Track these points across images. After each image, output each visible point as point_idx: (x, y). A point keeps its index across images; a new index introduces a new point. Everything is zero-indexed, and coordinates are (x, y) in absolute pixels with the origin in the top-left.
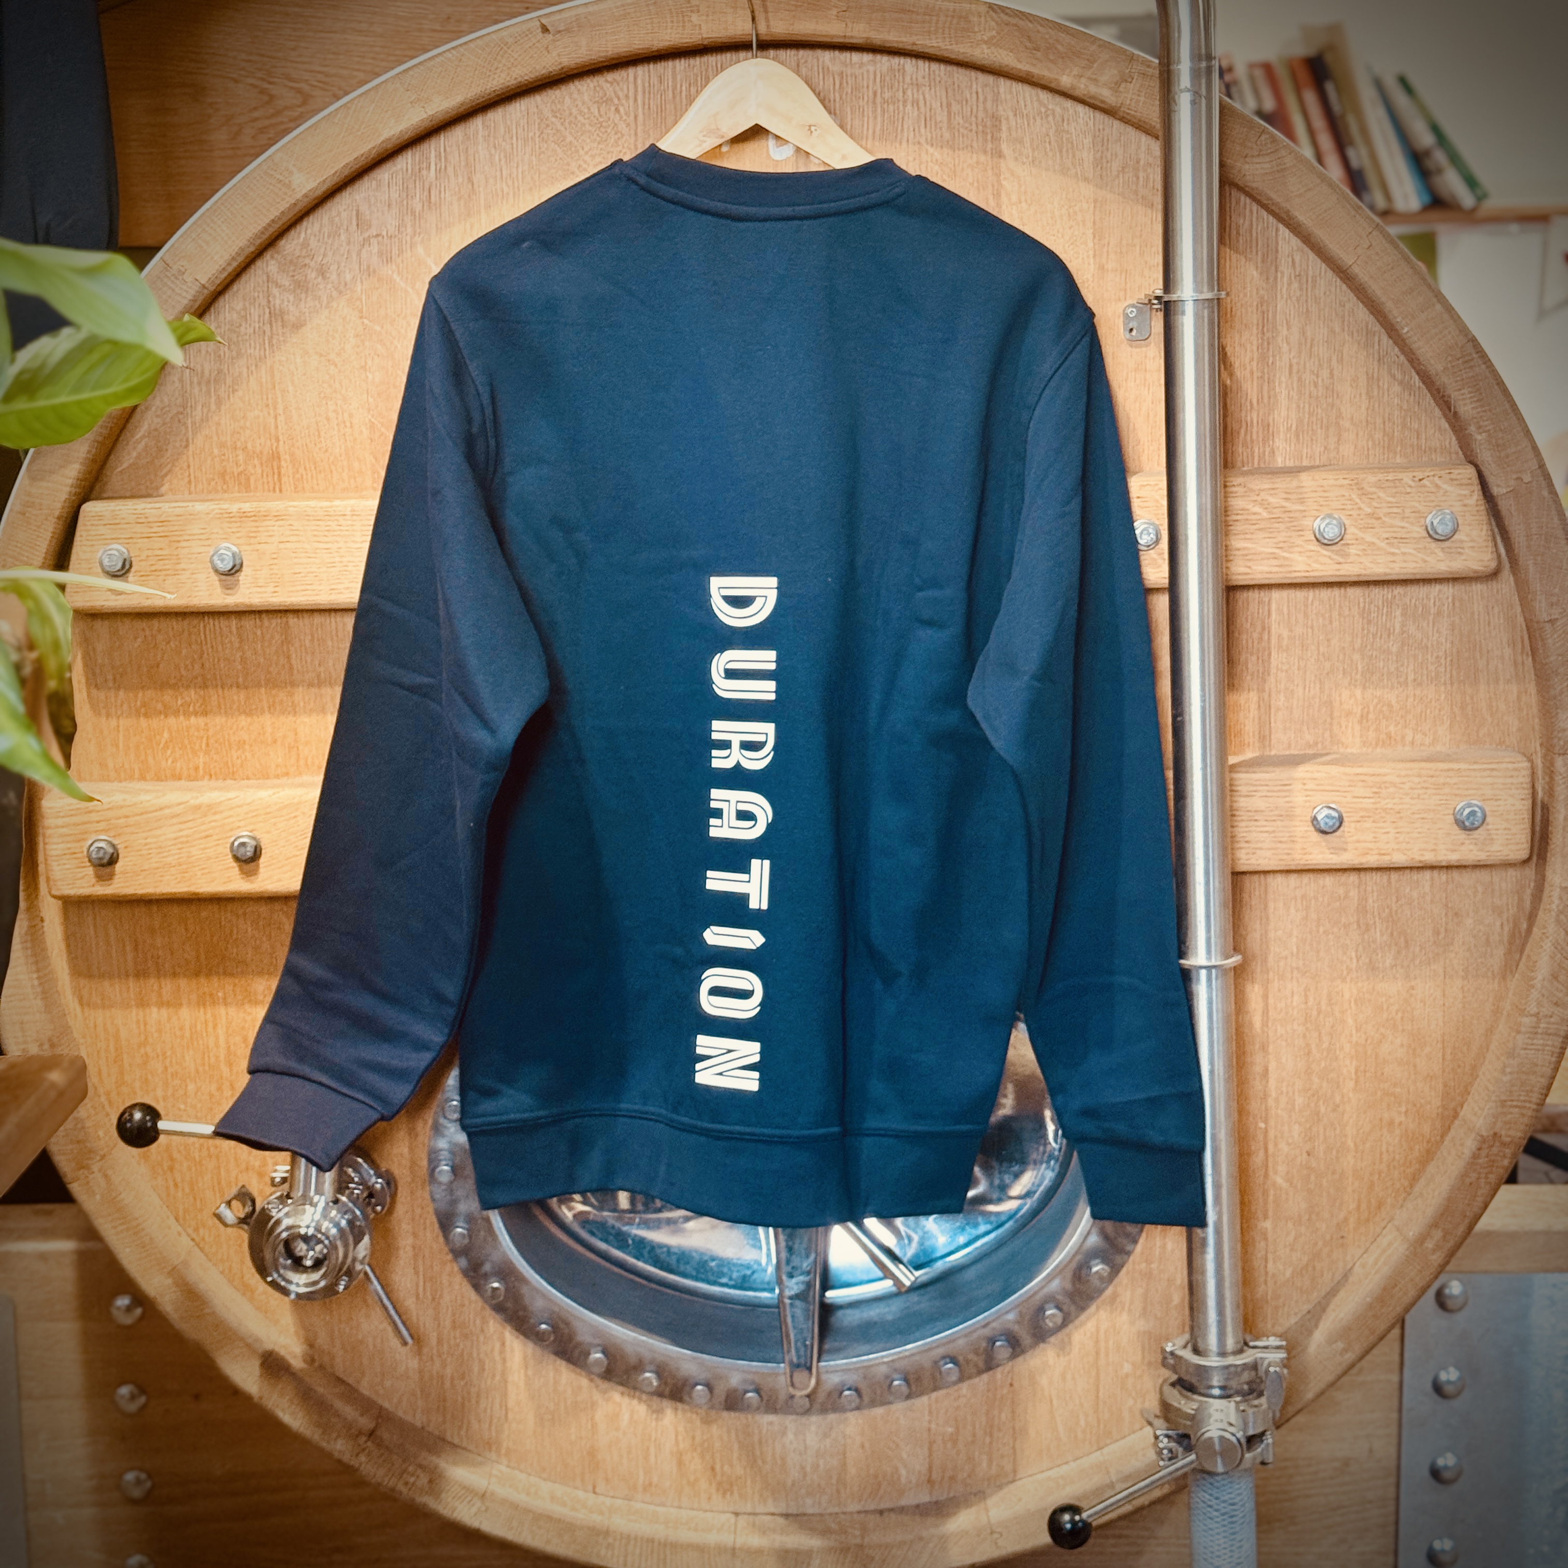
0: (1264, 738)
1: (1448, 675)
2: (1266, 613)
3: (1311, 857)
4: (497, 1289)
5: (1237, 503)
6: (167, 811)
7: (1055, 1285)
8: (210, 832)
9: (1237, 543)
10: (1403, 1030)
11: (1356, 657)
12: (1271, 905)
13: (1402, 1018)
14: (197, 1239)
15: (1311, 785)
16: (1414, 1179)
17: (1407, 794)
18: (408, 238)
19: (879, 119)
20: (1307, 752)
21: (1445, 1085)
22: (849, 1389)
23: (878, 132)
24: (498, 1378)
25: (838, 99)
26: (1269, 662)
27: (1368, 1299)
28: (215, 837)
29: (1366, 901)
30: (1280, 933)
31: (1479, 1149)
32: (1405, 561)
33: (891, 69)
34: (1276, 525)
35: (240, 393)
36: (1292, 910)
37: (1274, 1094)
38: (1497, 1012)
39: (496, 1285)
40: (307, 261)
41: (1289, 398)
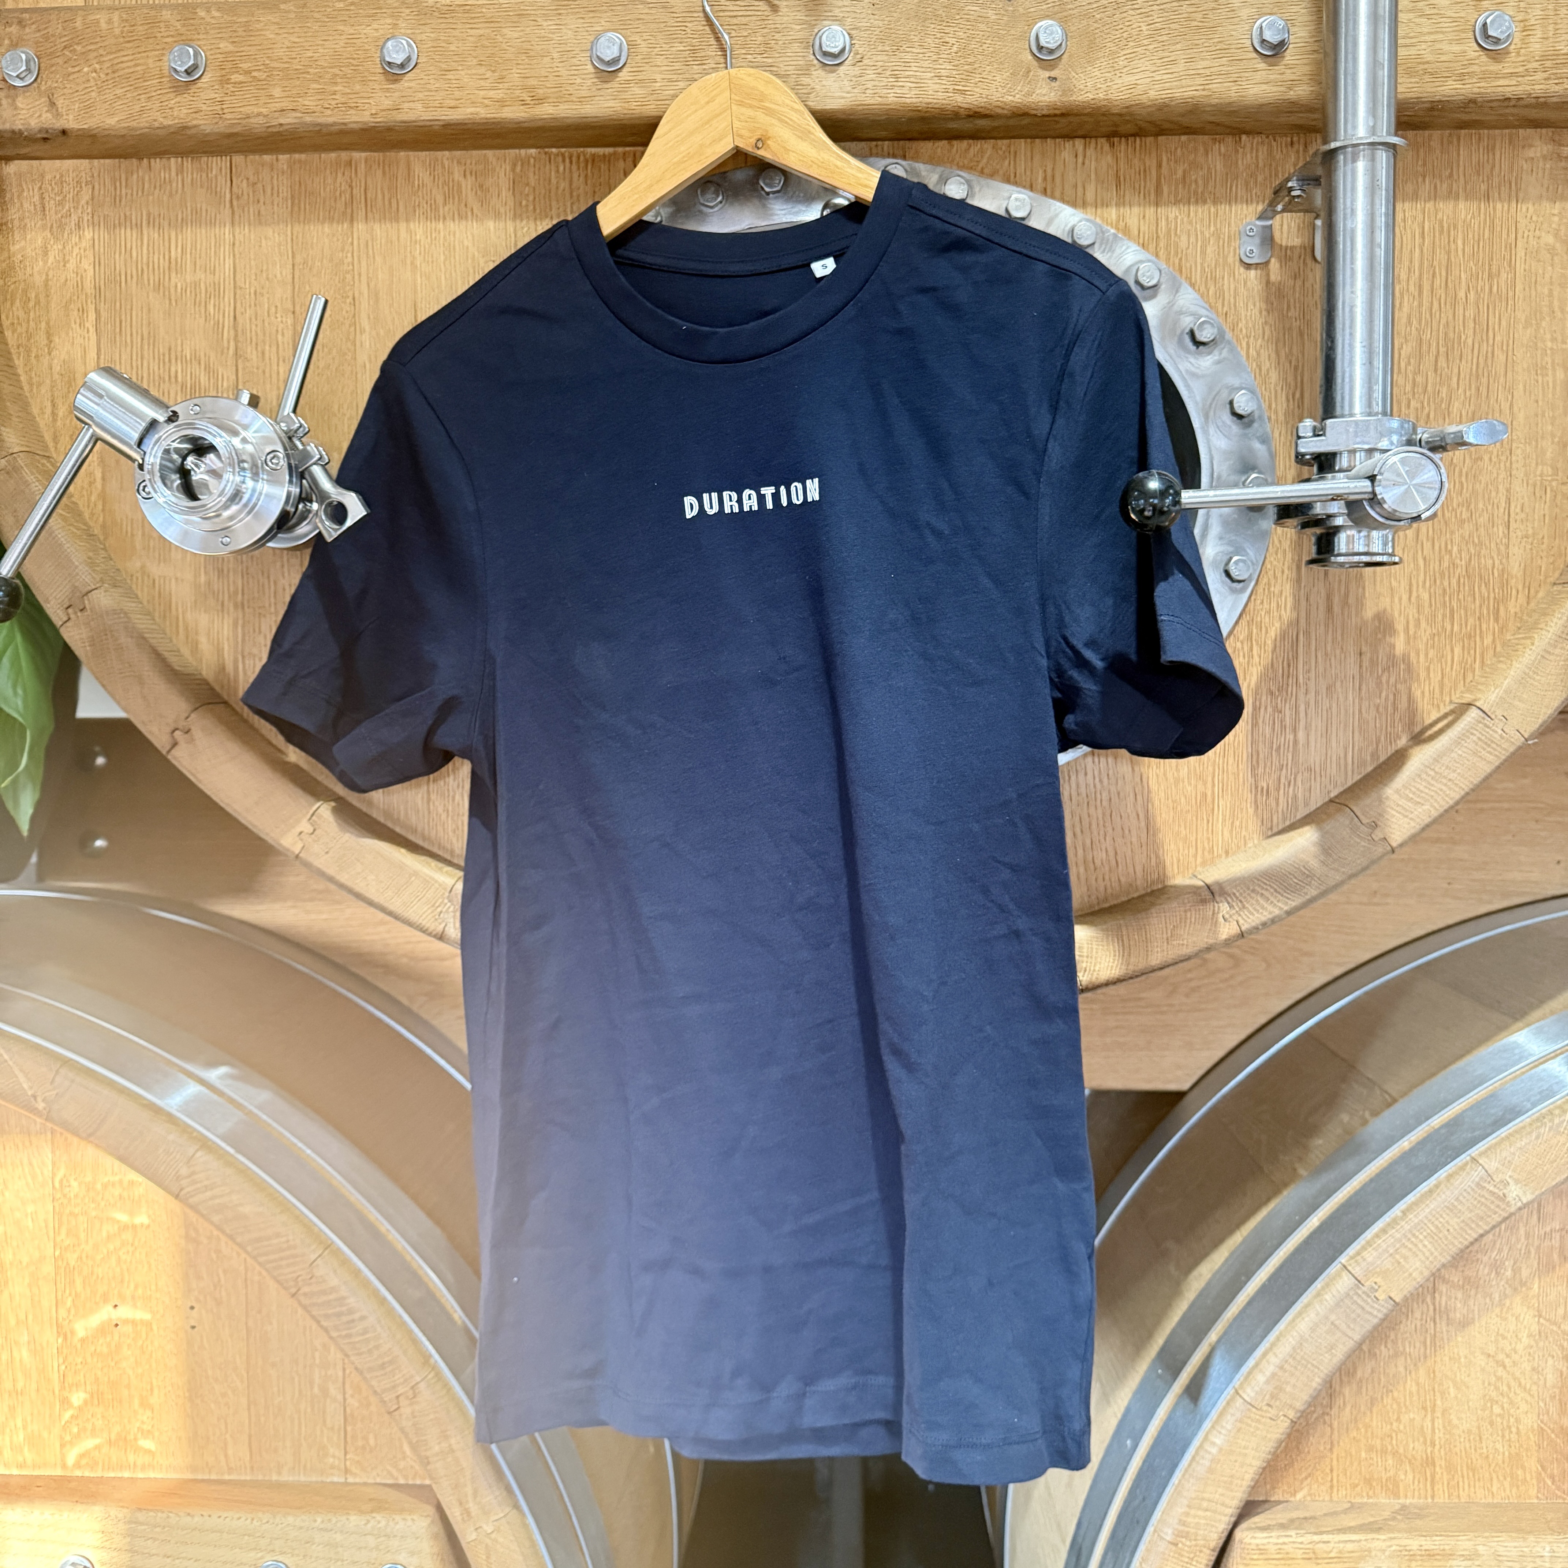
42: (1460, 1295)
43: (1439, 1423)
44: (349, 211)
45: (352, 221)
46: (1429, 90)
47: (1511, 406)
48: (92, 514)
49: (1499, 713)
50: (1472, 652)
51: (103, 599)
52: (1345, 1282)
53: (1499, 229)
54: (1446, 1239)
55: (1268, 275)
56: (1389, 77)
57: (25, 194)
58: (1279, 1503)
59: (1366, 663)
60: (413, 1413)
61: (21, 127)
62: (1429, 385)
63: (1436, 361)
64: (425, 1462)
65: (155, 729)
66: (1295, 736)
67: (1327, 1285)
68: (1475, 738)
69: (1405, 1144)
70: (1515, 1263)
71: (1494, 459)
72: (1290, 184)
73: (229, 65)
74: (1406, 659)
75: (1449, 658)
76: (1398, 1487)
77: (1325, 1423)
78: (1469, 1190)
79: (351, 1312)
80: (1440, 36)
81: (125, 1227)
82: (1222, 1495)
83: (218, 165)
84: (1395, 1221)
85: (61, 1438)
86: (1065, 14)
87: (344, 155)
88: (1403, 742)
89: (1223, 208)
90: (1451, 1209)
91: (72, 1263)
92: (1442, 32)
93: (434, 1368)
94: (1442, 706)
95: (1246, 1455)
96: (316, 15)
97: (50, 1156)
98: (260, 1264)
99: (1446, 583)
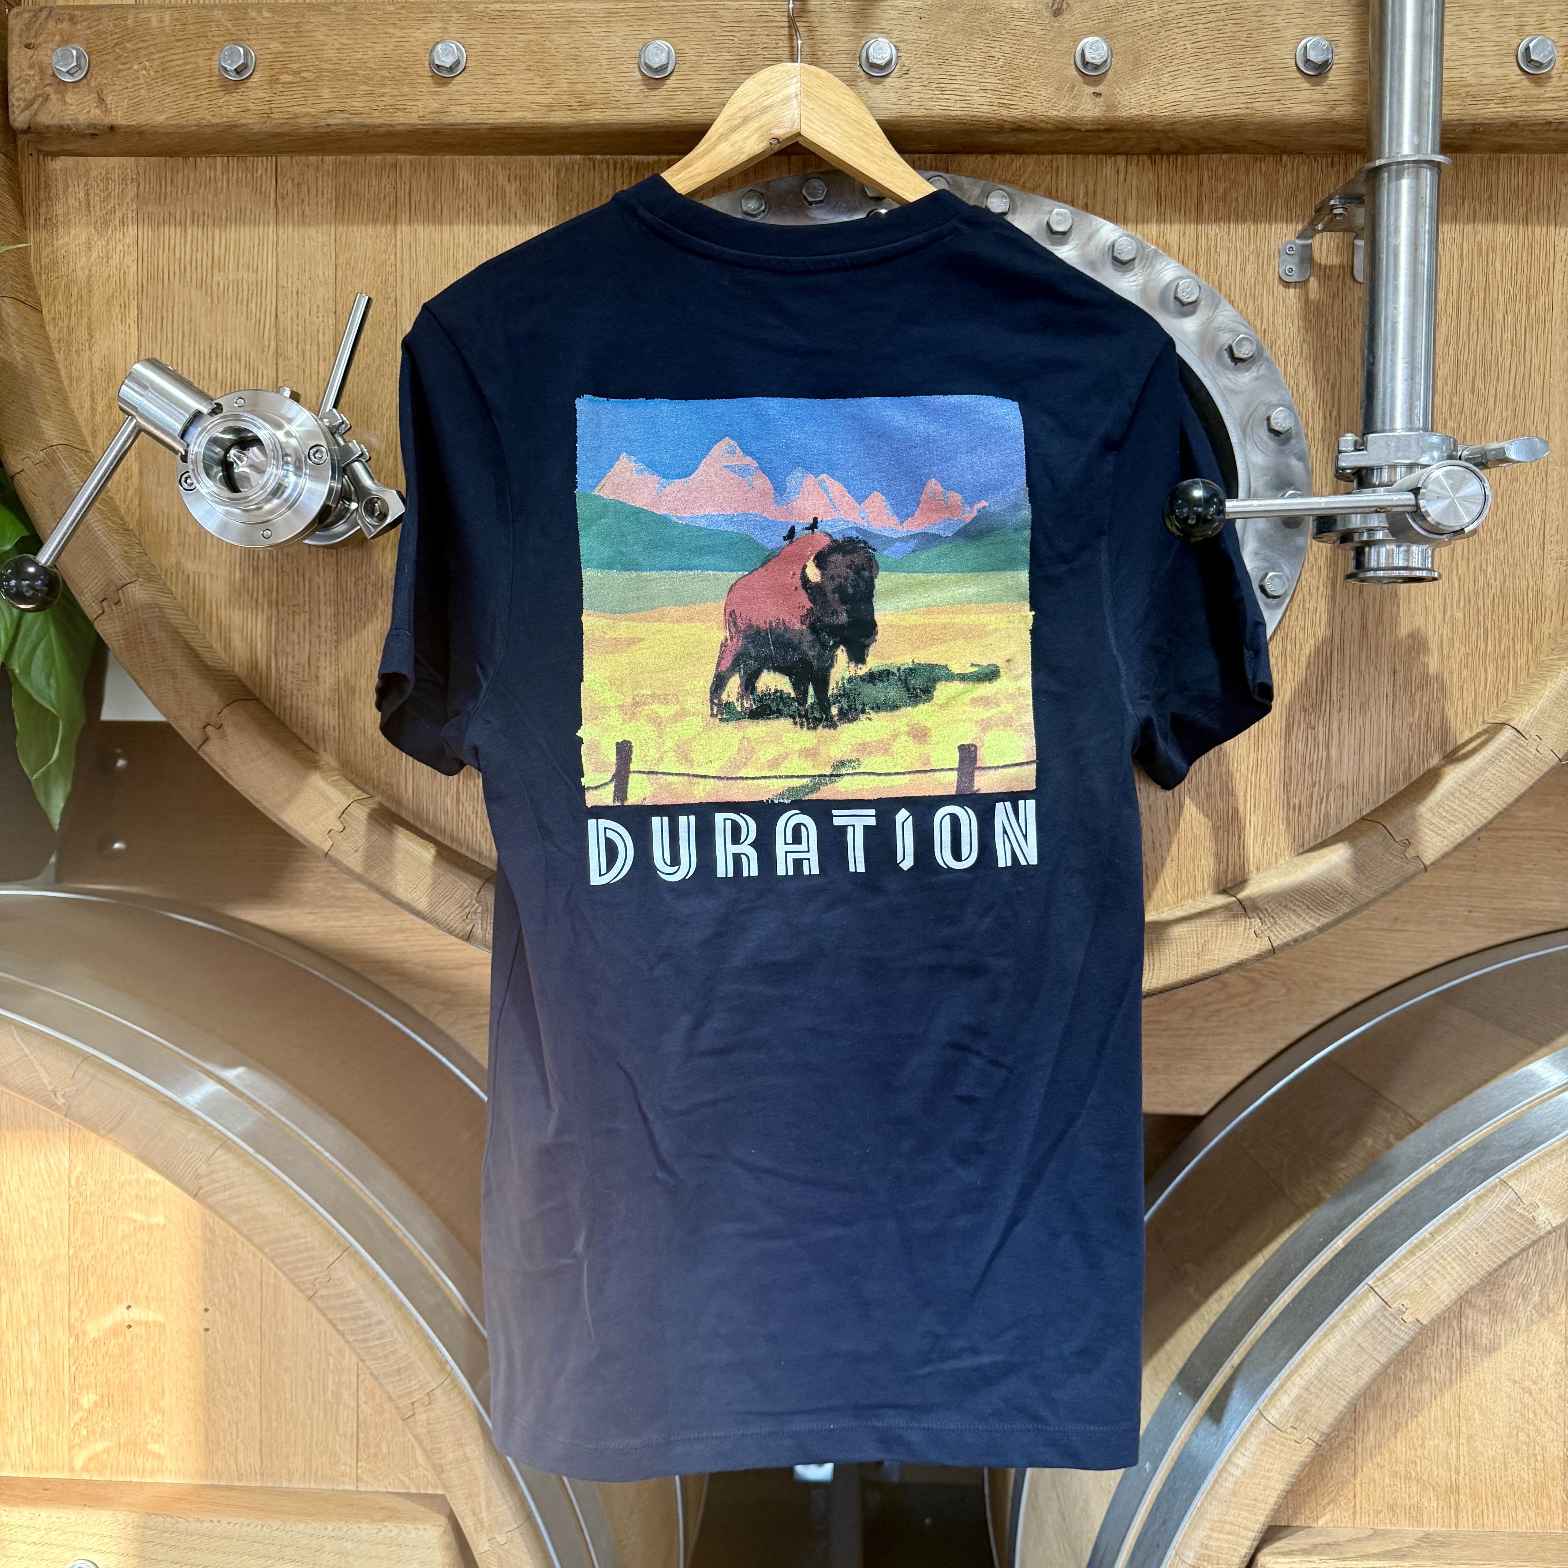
42: (1486, 1320)
43: (1464, 1449)
44: (393, 213)
45: (395, 223)
46: (1472, 112)
47: (1547, 428)
48: (128, 509)
49: (1533, 733)
50: (1506, 672)
51: (138, 593)
52: (1371, 1304)
53: (1537, 252)
54: (1475, 1262)
55: (1307, 293)
56: (1435, 96)
57: (70, 190)
58: (1302, 1528)
59: (1400, 681)
60: (428, 1420)
61: (69, 122)
62: (1466, 406)
63: (1473, 382)
64: (439, 1470)
65: (187, 724)
66: (1328, 753)
67: (1354, 1306)
68: (1509, 758)
69: (1432, 1166)
70: (1542, 1289)
71: (1530, 481)
72: (1332, 202)
73: (278, 65)
74: (1440, 678)
75: (1482, 679)
76: (1421, 1515)
77: (1348, 1447)
78: (1499, 1212)
79: (368, 1315)
80: (1482, 60)
81: (142, 1227)
82: (1246, 1518)
83: (263, 165)
84: (1423, 1243)
85: (70, 1441)
86: (1110, 31)
87: (390, 157)
88: (1435, 761)
89: (1263, 227)
90: (1480, 1231)
91: (86, 1263)
92: (1485, 56)
93: (450, 1374)
94: (1475, 727)
95: (1269, 1478)
96: (366, 18)
97: (67, 1153)
98: (277, 1266)
99: (1480, 603)
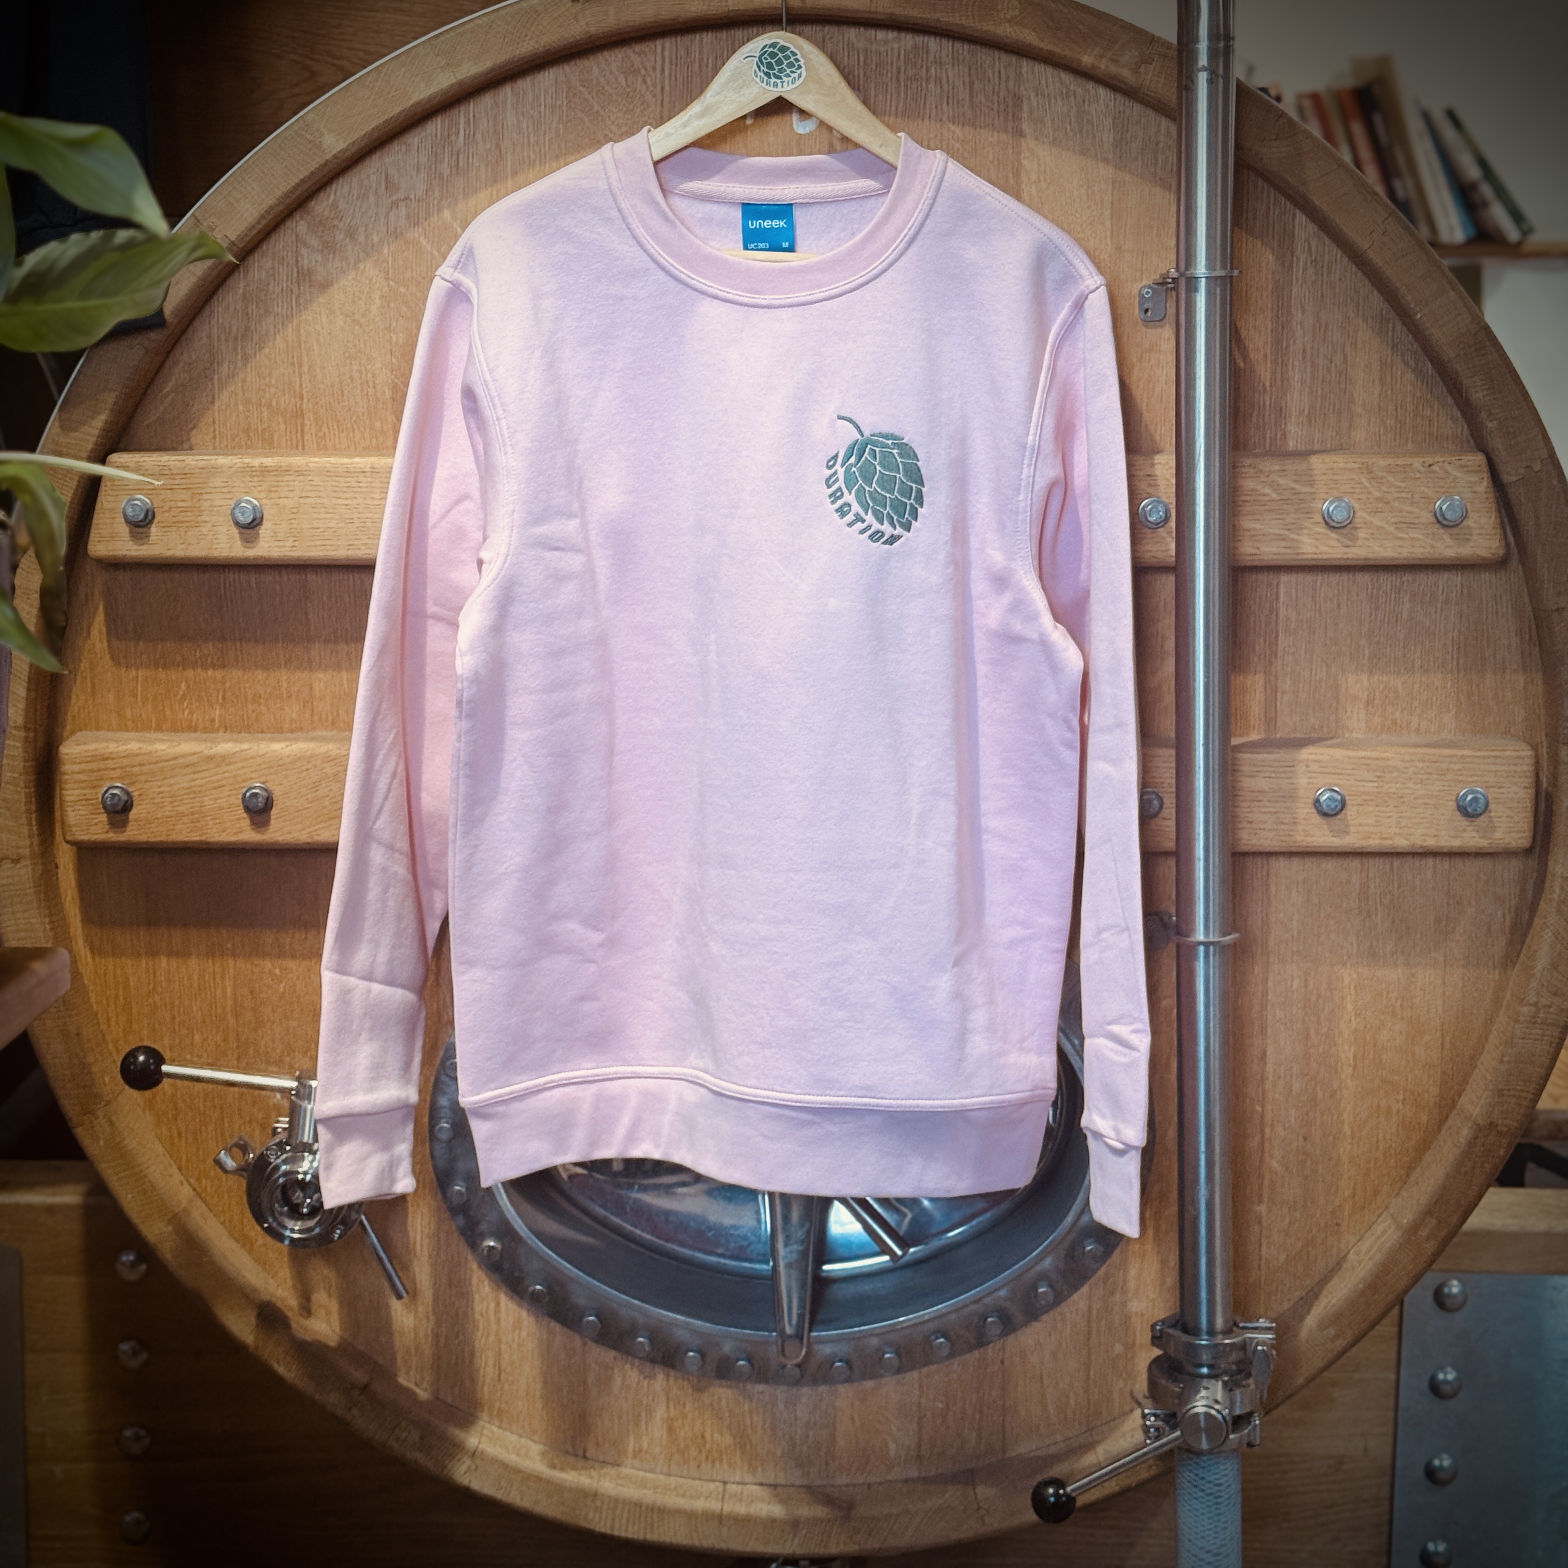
0: (1270, 720)
1: (1455, 663)
2: (1274, 596)
3: (1313, 839)
4: (493, 1247)
5: (1248, 484)
6: (181, 760)
7: (1048, 1262)
8: (224, 782)
9: (1246, 523)
10: (1402, 1018)
11: (1363, 642)
12: (1273, 889)
13: (1401, 1005)
14: (199, 1190)
15: (1314, 767)
16: (1410, 1168)
17: (1410, 779)
18: (436, 202)
19: (902, 95)
20: (1312, 735)
21: (1444, 1073)
22: (840, 1361)
23: (900, 110)
24: (491, 1339)
25: (862, 76)
26: (1277, 645)
27: (1361, 1286)
28: (228, 788)
29: (1369, 887)
30: (1281, 915)
31: (1476, 1138)
32: (1413, 546)
33: (915, 47)
34: (1285, 506)
35: (267, 350)
36: (1294, 894)
37: (1271, 1078)
38: (1497, 1001)
39: (492, 1244)
40: (336, 222)
41: (1303, 382)
